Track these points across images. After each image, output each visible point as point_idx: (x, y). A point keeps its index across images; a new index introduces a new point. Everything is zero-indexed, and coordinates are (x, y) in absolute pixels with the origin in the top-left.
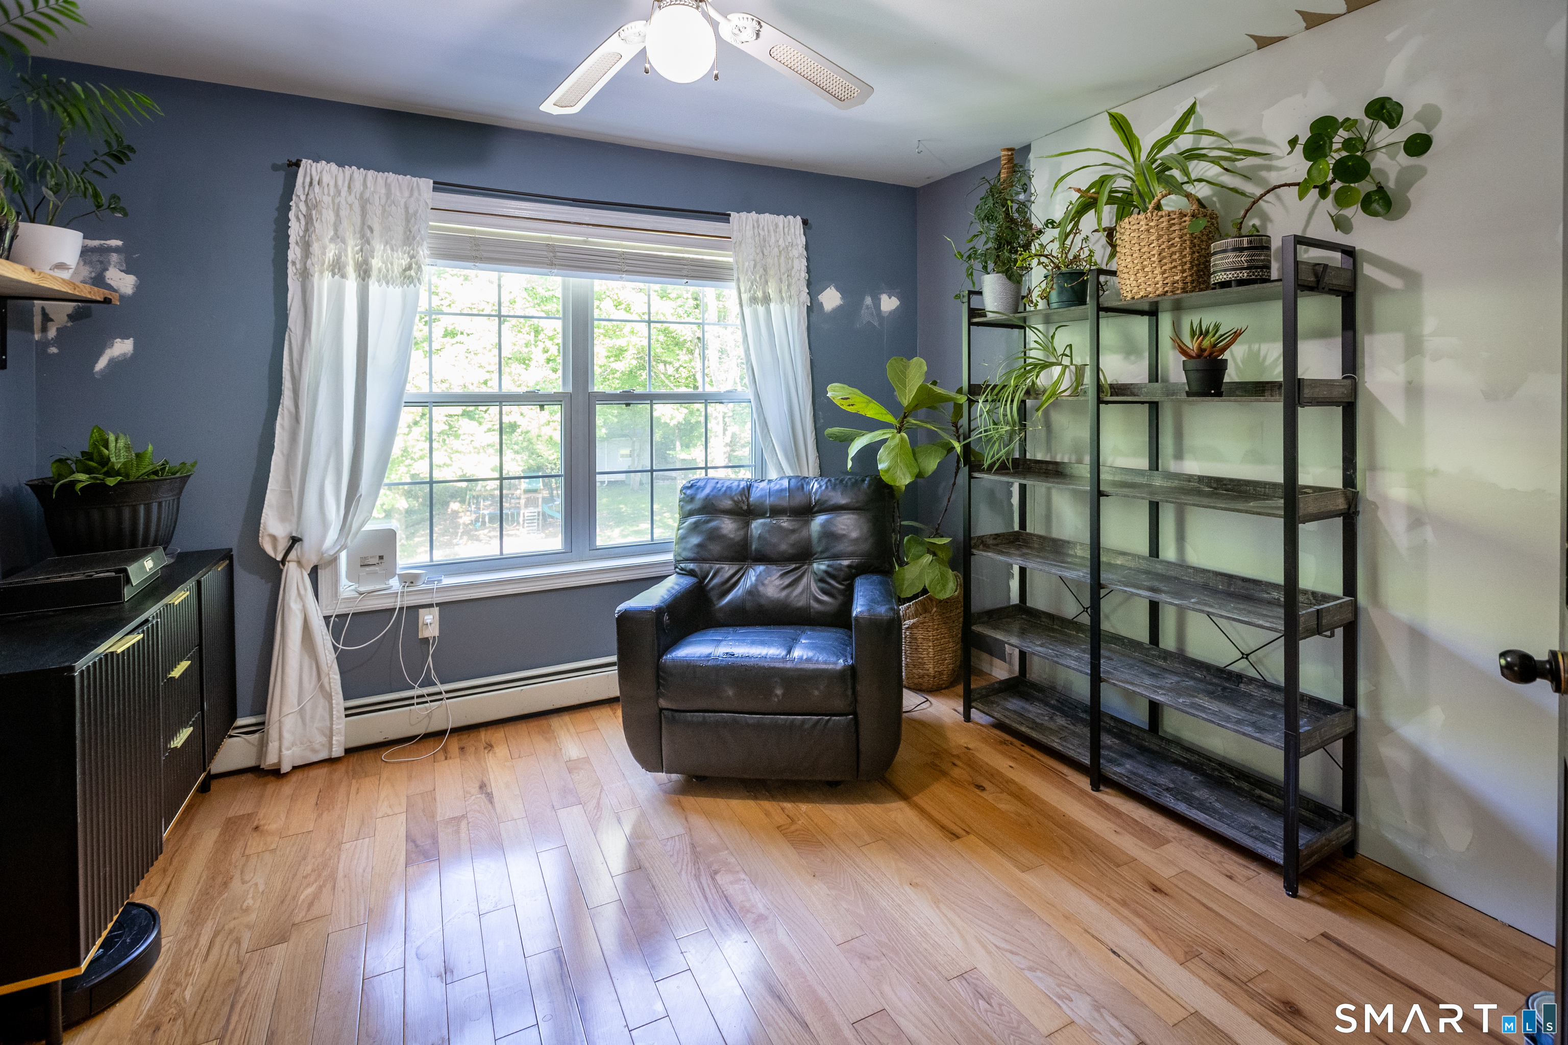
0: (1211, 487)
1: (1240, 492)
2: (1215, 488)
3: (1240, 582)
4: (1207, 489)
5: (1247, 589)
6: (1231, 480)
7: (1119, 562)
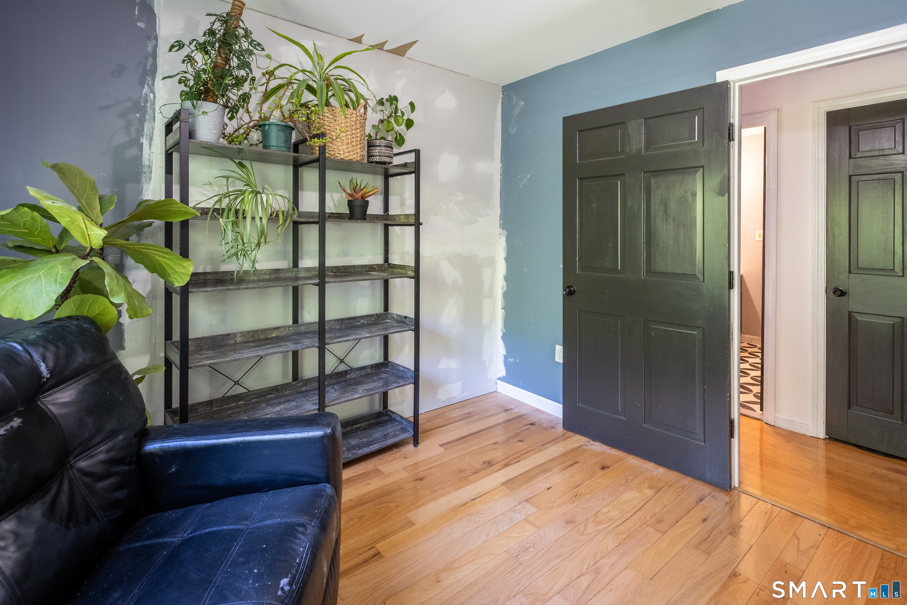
0: (333, 272)
1: (347, 272)
2: (335, 273)
3: (347, 321)
4: (331, 274)
5: (350, 323)
6: (343, 267)
7: (274, 335)
